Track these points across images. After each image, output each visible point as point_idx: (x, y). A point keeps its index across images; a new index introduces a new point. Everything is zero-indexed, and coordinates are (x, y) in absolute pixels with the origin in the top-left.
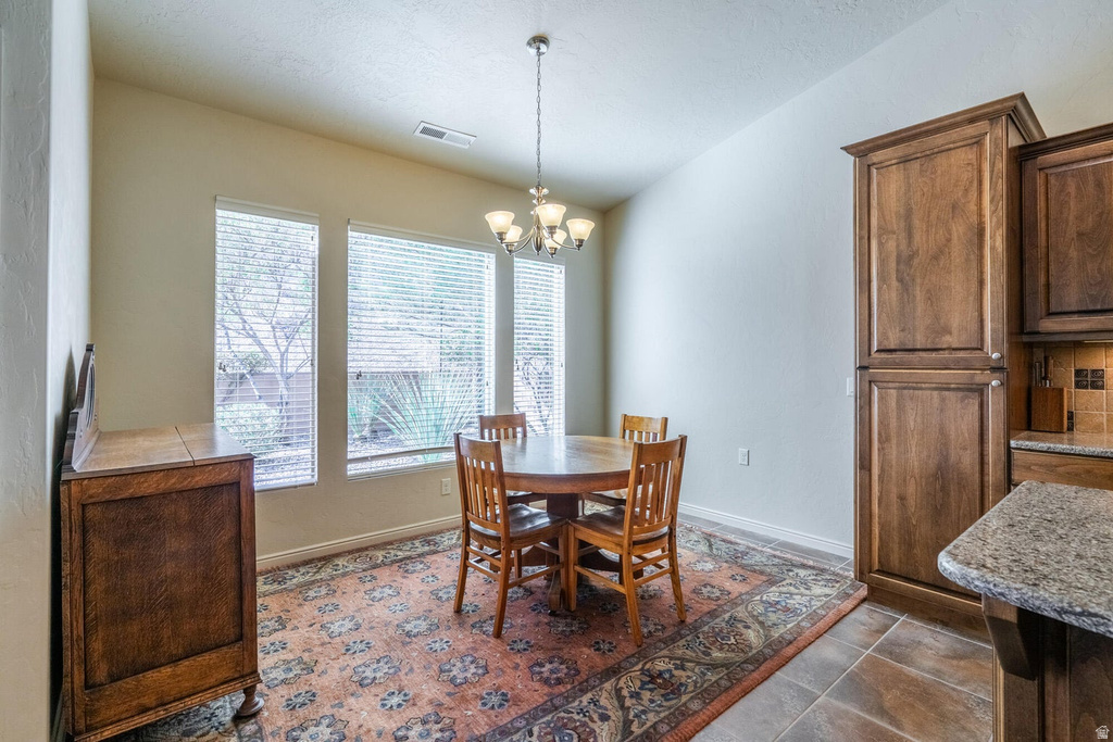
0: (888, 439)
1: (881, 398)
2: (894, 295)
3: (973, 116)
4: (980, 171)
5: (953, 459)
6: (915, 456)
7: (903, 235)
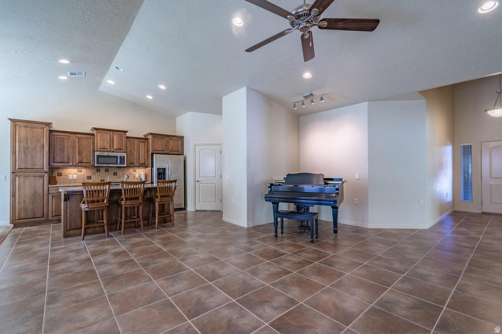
0: (21, 189)
1: (19, 180)
2: (23, 157)
3: (42, 123)
4: (43, 134)
5: (37, 190)
7: (25, 143)
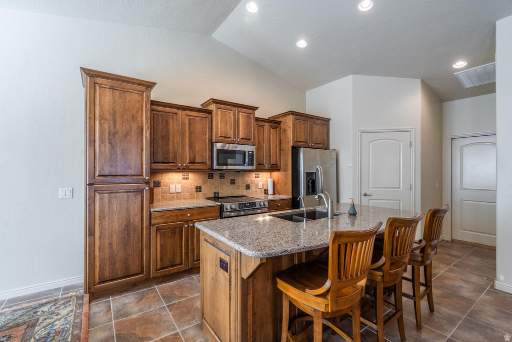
0: (104, 218)
2: (107, 149)
4: (142, 106)
6: (116, 222)
7: (111, 123)
